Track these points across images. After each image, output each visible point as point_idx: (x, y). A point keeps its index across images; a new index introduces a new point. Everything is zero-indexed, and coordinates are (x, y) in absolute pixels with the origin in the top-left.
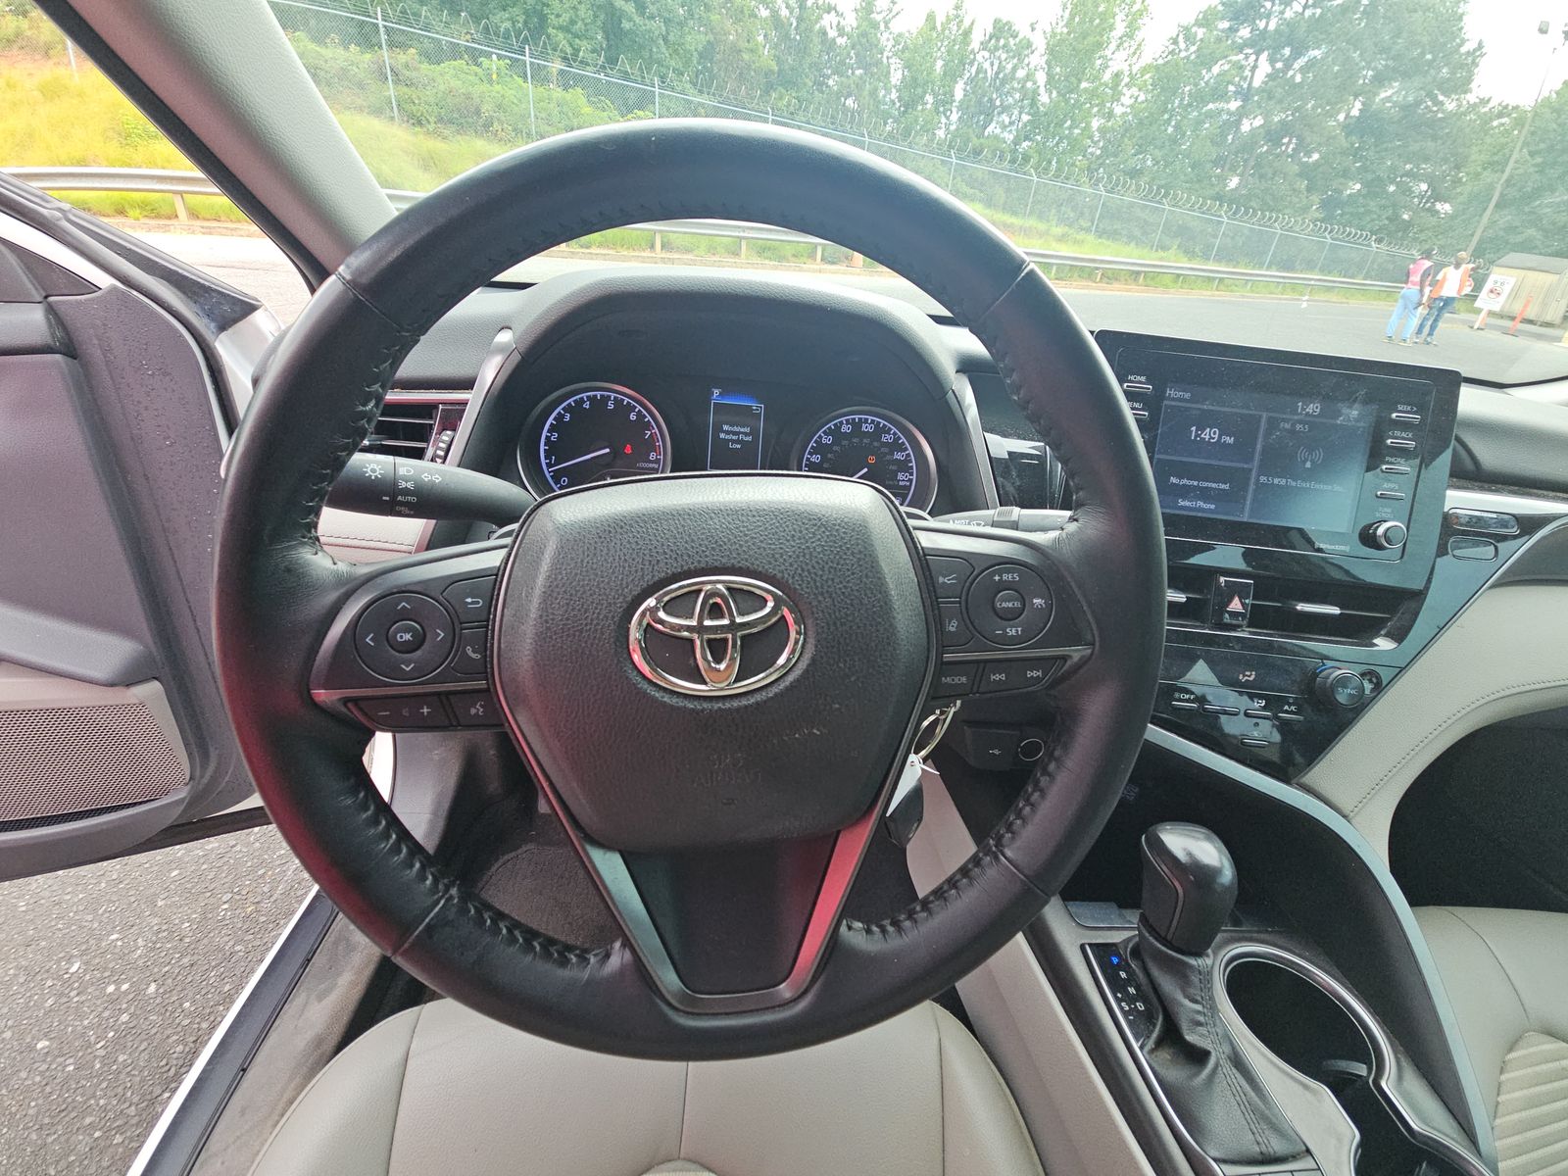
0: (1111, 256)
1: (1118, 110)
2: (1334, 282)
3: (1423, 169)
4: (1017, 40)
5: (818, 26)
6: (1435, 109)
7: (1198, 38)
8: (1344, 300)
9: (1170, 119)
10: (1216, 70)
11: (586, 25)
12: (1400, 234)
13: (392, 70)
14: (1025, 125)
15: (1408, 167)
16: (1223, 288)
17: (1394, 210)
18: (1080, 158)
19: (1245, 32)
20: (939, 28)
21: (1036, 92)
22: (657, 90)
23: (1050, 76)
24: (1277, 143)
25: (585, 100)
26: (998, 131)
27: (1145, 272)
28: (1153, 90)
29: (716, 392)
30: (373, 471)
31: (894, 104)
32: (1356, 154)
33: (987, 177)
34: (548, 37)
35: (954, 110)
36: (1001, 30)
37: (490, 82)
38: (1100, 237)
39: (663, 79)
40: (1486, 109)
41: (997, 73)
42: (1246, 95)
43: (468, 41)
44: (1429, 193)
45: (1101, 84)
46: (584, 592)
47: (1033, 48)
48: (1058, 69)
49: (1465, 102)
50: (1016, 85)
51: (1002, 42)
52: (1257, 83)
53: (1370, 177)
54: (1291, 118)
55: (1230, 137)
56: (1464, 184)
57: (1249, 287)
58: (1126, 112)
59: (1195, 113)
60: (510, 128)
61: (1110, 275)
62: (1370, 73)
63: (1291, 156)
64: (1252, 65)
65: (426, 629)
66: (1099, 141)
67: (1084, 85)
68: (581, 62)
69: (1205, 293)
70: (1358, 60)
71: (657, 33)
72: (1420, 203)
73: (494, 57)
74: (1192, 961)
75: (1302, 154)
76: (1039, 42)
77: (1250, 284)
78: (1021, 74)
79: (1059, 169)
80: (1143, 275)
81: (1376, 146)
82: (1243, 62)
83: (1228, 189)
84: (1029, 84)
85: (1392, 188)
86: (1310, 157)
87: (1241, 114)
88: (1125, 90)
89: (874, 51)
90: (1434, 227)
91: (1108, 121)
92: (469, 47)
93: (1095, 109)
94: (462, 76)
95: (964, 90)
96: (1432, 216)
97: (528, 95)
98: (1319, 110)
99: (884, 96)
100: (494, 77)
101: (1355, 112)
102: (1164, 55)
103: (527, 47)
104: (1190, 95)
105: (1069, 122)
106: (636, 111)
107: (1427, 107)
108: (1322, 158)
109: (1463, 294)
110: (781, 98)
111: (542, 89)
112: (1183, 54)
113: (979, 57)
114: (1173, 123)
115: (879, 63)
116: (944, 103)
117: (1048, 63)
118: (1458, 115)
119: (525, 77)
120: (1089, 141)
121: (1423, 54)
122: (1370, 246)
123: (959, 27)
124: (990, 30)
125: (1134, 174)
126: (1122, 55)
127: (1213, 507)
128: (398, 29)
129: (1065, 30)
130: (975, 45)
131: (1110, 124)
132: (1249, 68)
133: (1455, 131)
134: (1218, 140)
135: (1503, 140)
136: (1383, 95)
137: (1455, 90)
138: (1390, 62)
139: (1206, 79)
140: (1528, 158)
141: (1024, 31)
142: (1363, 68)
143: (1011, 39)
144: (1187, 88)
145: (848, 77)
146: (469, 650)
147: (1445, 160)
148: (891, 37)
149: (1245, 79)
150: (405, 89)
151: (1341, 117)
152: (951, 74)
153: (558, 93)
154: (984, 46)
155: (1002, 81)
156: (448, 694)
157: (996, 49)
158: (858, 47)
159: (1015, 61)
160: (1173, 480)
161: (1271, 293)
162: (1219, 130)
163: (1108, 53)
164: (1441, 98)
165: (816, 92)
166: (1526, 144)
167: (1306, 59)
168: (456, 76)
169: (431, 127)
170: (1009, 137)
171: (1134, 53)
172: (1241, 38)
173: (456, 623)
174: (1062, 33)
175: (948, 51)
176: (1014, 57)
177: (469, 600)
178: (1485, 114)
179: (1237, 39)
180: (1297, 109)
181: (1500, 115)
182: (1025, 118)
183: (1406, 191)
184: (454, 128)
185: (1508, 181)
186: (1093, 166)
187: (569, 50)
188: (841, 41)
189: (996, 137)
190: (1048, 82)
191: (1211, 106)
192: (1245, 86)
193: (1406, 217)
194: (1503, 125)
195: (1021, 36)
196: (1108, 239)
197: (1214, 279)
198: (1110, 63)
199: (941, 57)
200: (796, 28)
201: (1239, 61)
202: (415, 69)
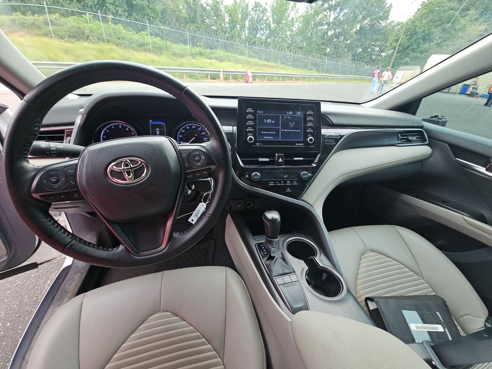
0: (297, 73)
1: (294, 29)
2: (357, 77)
3: (377, 43)
4: (262, 8)
5: (200, 3)
6: (379, 25)
7: (314, 7)
8: (360, 83)
9: (309, 32)
10: (320, 17)
11: (120, 2)
12: (373, 63)
13: (50, 21)
14: (268, 34)
15: (373, 43)
16: (328, 81)
17: (370, 56)
18: (285, 44)
19: (326, 5)
20: (238, 4)
21: (270, 24)
22: (148, 25)
23: (273, 19)
24: (338, 38)
25: (122, 28)
26: (260, 36)
27: (307, 77)
28: (303, 23)
29: (151, 121)
30: (43, 146)
31: (228, 28)
32: (359, 40)
33: (259, 50)
34: (106, 7)
35: (246, 30)
36: (257, 5)
37: (87, 22)
38: (293, 67)
39: (150, 20)
40: (393, 24)
41: (258, 18)
42: (328, 24)
43: (77, 10)
44: (379, 50)
45: (288, 21)
46: (96, 164)
47: (267, 10)
48: (275, 17)
49: (387, 23)
50: (264, 22)
51: (258, 8)
52: (331, 21)
53: (363, 47)
54: (341, 31)
55: (326, 37)
56: (388, 47)
57: (335, 80)
58: (296, 30)
59: (315, 30)
60: (96, 38)
61: (297, 79)
62: (361, 16)
63: (342, 42)
64: (329, 15)
65: (60, 178)
66: (290, 38)
67: (283, 22)
68: (119, 15)
69: (323, 82)
70: (358, 12)
71: (145, 5)
72: (377, 53)
73: (87, 14)
74: (274, 240)
75: (345, 41)
76: (269, 9)
77: (335, 79)
78: (265, 18)
79: (279, 48)
80: (306, 78)
81: (364, 38)
82: (327, 14)
83: (327, 52)
84: (268, 22)
85: (369, 50)
86: (347, 42)
87: (328, 30)
88: (295, 23)
89: (219, 11)
90: (381, 60)
91: (292, 32)
92: (78, 11)
93: (288, 29)
94: (76, 21)
95: (249, 24)
96: (381, 57)
97: (101, 27)
98: (348, 28)
99: (224, 26)
100: (88, 21)
101: (358, 28)
102: (305, 12)
103: (99, 11)
104: (313, 24)
105: (281, 33)
106: (141, 31)
107: (377, 25)
108: (351, 42)
109: (390, 79)
110: (191, 26)
111: (106, 25)
112: (310, 12)
113: (251, 13)
114: (310, 33)
115: (221, 15)
116: (243, 27)
117: (272, 15)
118: (386, 27)
119: (99, 20)
120: (287, 38)
121: (375, 9)
122: (365, 66)
123: (244, 4)
124: (254, 5)
125: (301, 48)
126: (293, 13)
127: (272, 138)
128: (51, 8)
129: (276, 5)
130: (250, 9)
131: (292, 33)
132: (328, 16)
133: (385, 31)
134: (323, 38)
135: (398, 33)
136: (365, 23)
137: (384, 19)
138: (366, 12)
139: (317, 20)
140: (405, 37)
141: (264, 6)
142: (359, 15)
143: (260, 8)
144: (312, 22)
145: (212, 19)
146: (71, 182)
147: (383, 41)
148: (224, 6)
149: (328, 19)
150: (55, 27)
151: (354, 30)
152: (244, 19)
153: (113, 26)
154: (253, 9)
155: (259, 21)
156: (68, 192)
157: (256, 10)
158: (213, 10)
159: (263, 14)
160: (262, 132)
161: (341, 81)
162: (322, 35)
163: (289, 12)
164: (381, 22)
165: (202, 25)
166: (404, 33)
167: (344, 13)
168: (74, 21)
169: (67, 39)
170: (264, 38)
171: (297, 12)
172: (325, 7)
173: (67, 176)
174: (275, 6)
175: (242, 11)
176: (262, 13)
177: (70, 171)
178: (393, 25)
179: (324, 7)
180: (343, 28)
181: (397, 26)
182: (268, 32)
183: (373, 50)
184: (75, 39)
185: (399, 45)
186: (289, 46)
187: (115, 11)
188: (208, 8)
189: (260, 38)
190: (273, 21)
191: (319, 28)
192: (328, 21)
193: (374, 58)
194: (398, 28)
195: (263, 7)
196: (295, 68)
197: (326, 78)
198: (290, 15)
199: (240, 13)
200: (193, 4)
201: (325, 14)
202: (59, 20)
